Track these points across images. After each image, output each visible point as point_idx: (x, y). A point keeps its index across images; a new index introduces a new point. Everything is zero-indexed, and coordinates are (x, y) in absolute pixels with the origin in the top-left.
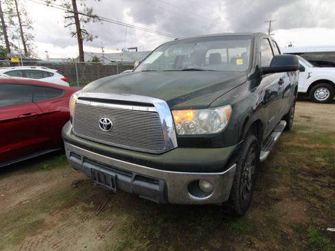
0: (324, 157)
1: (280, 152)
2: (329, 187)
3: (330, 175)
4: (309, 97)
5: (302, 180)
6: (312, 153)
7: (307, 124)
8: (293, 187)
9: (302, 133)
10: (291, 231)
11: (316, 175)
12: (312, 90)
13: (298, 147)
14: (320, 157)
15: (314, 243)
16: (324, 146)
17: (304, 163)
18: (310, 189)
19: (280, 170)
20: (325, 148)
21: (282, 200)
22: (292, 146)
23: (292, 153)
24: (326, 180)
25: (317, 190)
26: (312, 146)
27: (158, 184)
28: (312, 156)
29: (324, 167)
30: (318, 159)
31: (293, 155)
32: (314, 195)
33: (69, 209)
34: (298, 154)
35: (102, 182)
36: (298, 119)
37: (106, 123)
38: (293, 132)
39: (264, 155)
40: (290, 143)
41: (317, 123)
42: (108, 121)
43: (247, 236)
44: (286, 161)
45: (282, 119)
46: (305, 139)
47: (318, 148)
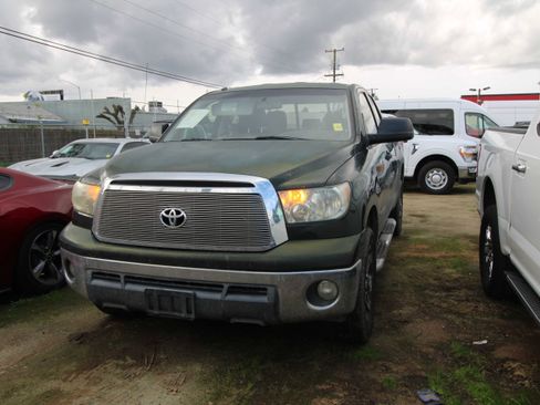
0: (455, 267)
1: (394, 267)
2: (468, 300)
3: (466, 287)
4: (419, 186)
5: (431, 297)
6: (438, 264)
7: (423, 226)
8: (423, 305)
9: (418, 239)
10: (431, 350)
11: (448, 289)
12: (421, 173)
13: (417, 258)
14: (449, 267)
15: (460, 358)
16: (453, 254)
17: (430, 276)
18: (445, 305)
19: (399, 289)
20: (454, 257)
21: (412, 322)
22: (408, 257)
23: (411, 267)
24: (462, 293)
25: (454, 305)
26: (436, 255)
27: (265, 294)
28: (438, 268)
29: (456, 279)
30: (447, 271)
31: (413, 269)
32: (450, 312)
33: (94, 370)
34: (419, 266)
35: (166, 310)
36: (408, 220)
37: (175, 216)
38: (405, 239)
39: (380, 263)
40: (405, 254)
41: (436, 224)
42: (178, 213)
43: (380, 363)
44: (405, 278)
45: (390, 217)
46: (426, 247)
47: (444, 257)
